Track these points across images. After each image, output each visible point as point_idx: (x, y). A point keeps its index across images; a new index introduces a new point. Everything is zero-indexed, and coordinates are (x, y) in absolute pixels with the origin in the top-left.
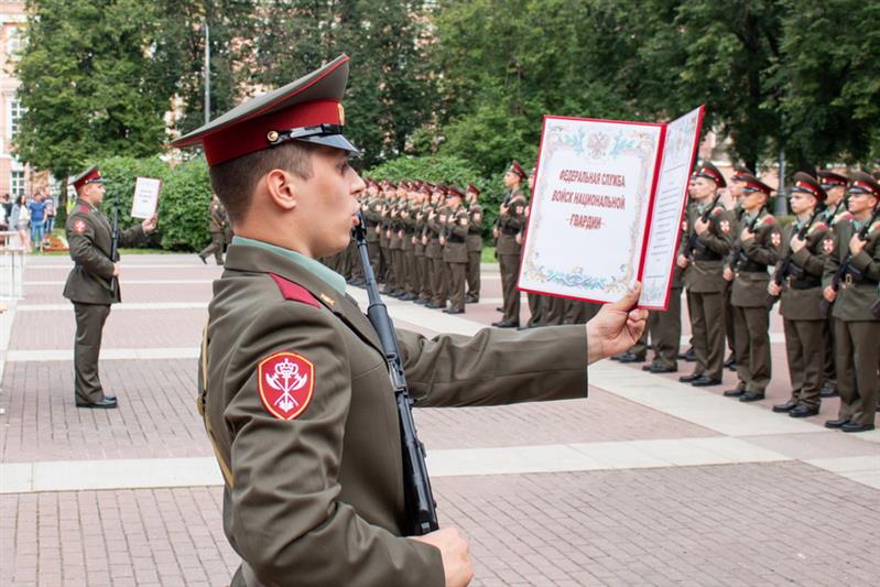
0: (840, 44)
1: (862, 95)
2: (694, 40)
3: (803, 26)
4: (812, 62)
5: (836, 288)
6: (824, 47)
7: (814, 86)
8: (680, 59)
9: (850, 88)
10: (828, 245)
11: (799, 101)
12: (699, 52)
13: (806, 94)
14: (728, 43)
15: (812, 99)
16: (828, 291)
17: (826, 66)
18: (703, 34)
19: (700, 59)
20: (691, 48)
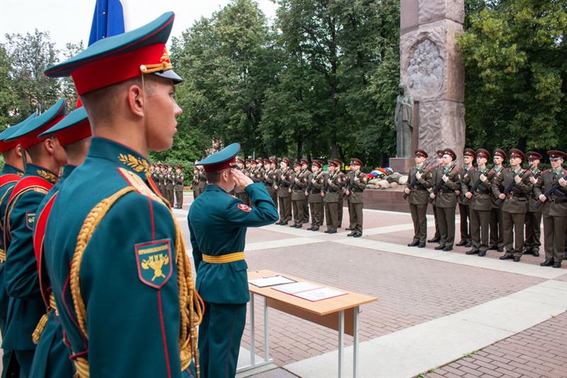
0: (281, 118)
1: (289, 135)
2: (232, 115)
3: (270, 112)
4: (273, 124)
5: (325, 193)
6: (276, 119)
7: (273, 131)
8: (227, 121)
9: (284, 132)
10: (322, 181)
11: (269, 136)
12: (234, 119)
13: (271, 134)
14: (244, 117)
15: (272, 136)
16: (322, 194)
17: (276, 125)
18: (235, 113)
19: (235, 121)
20: (231, 118)
